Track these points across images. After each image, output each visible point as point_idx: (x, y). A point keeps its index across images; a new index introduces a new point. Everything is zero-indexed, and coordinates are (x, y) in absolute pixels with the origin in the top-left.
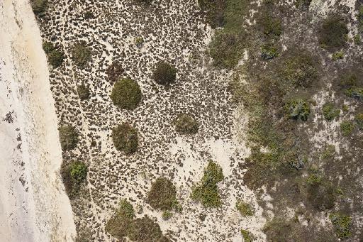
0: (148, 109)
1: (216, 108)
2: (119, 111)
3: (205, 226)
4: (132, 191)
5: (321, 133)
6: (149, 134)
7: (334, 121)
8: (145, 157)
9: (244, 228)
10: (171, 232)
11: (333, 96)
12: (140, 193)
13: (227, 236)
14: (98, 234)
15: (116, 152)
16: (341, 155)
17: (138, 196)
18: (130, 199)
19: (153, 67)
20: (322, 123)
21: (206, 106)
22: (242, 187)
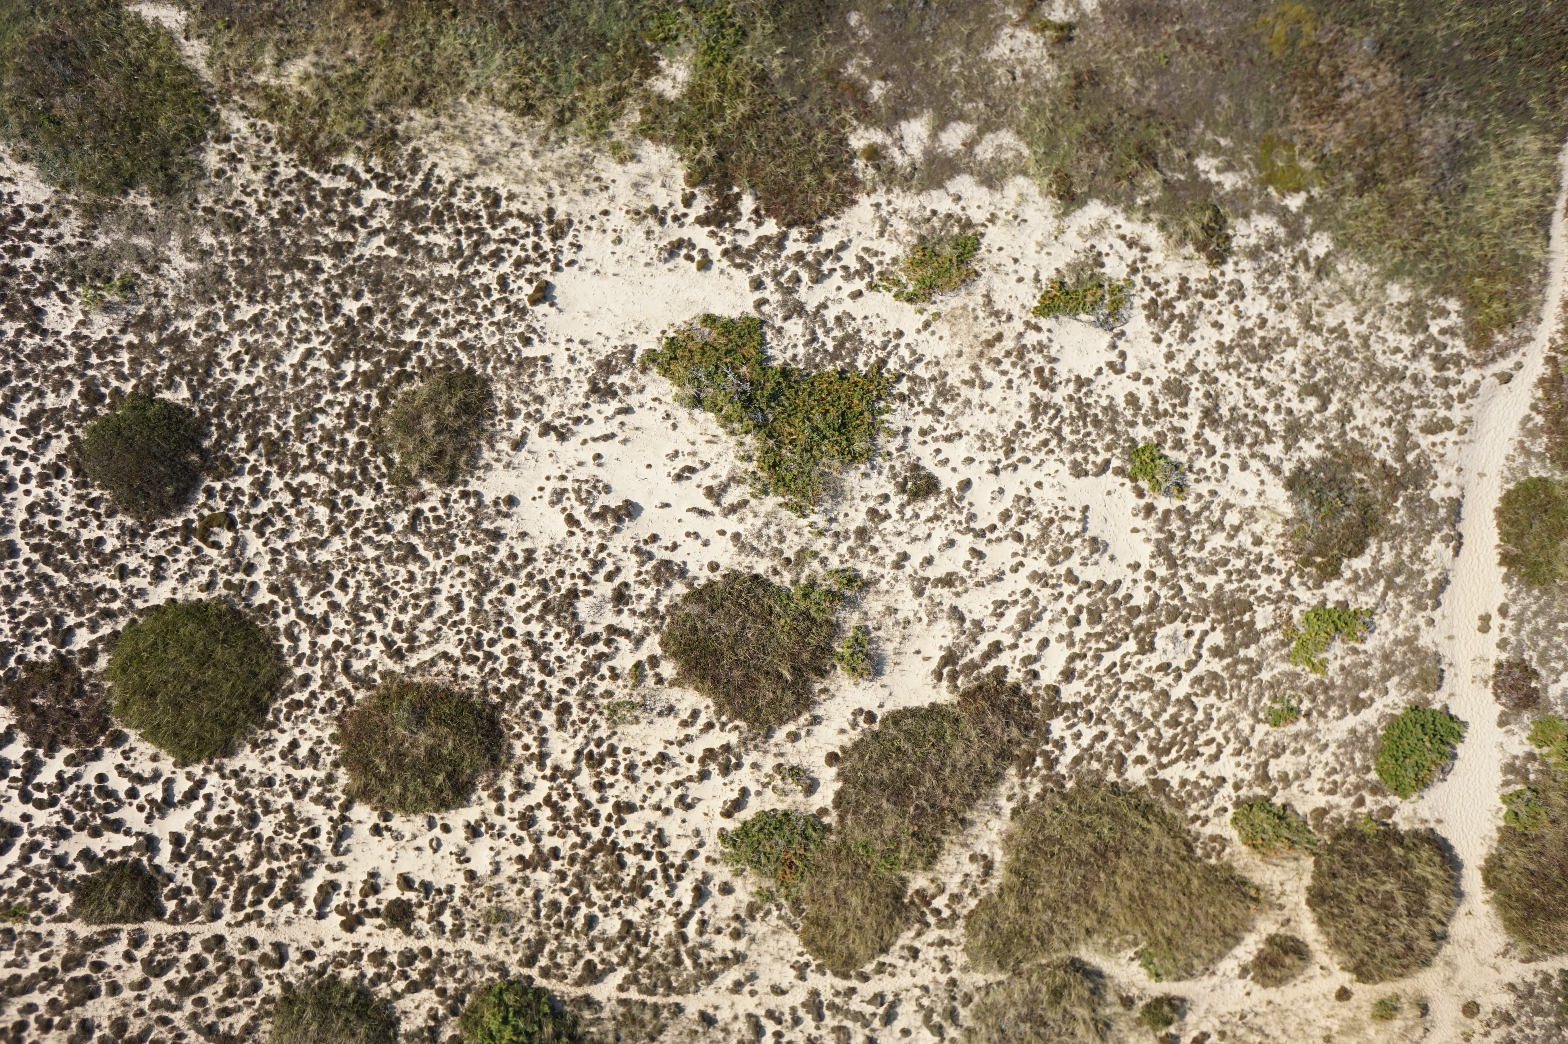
0: (303, 591)
1: (392, 252)
2: (269, 741)
3: (966, 485)
4: (694, 790)
6: (428, 624)
8: (538, 677)
9: (1029, 295)
10: (950, 658)
12: (710, 754)
13: (1044, 395)
14: (858, 1017)
15: (471, 814)
17: (726, 770)
18: (728, 814)
19: (94, 502)
21: (367, 300)
22: (829, 241)
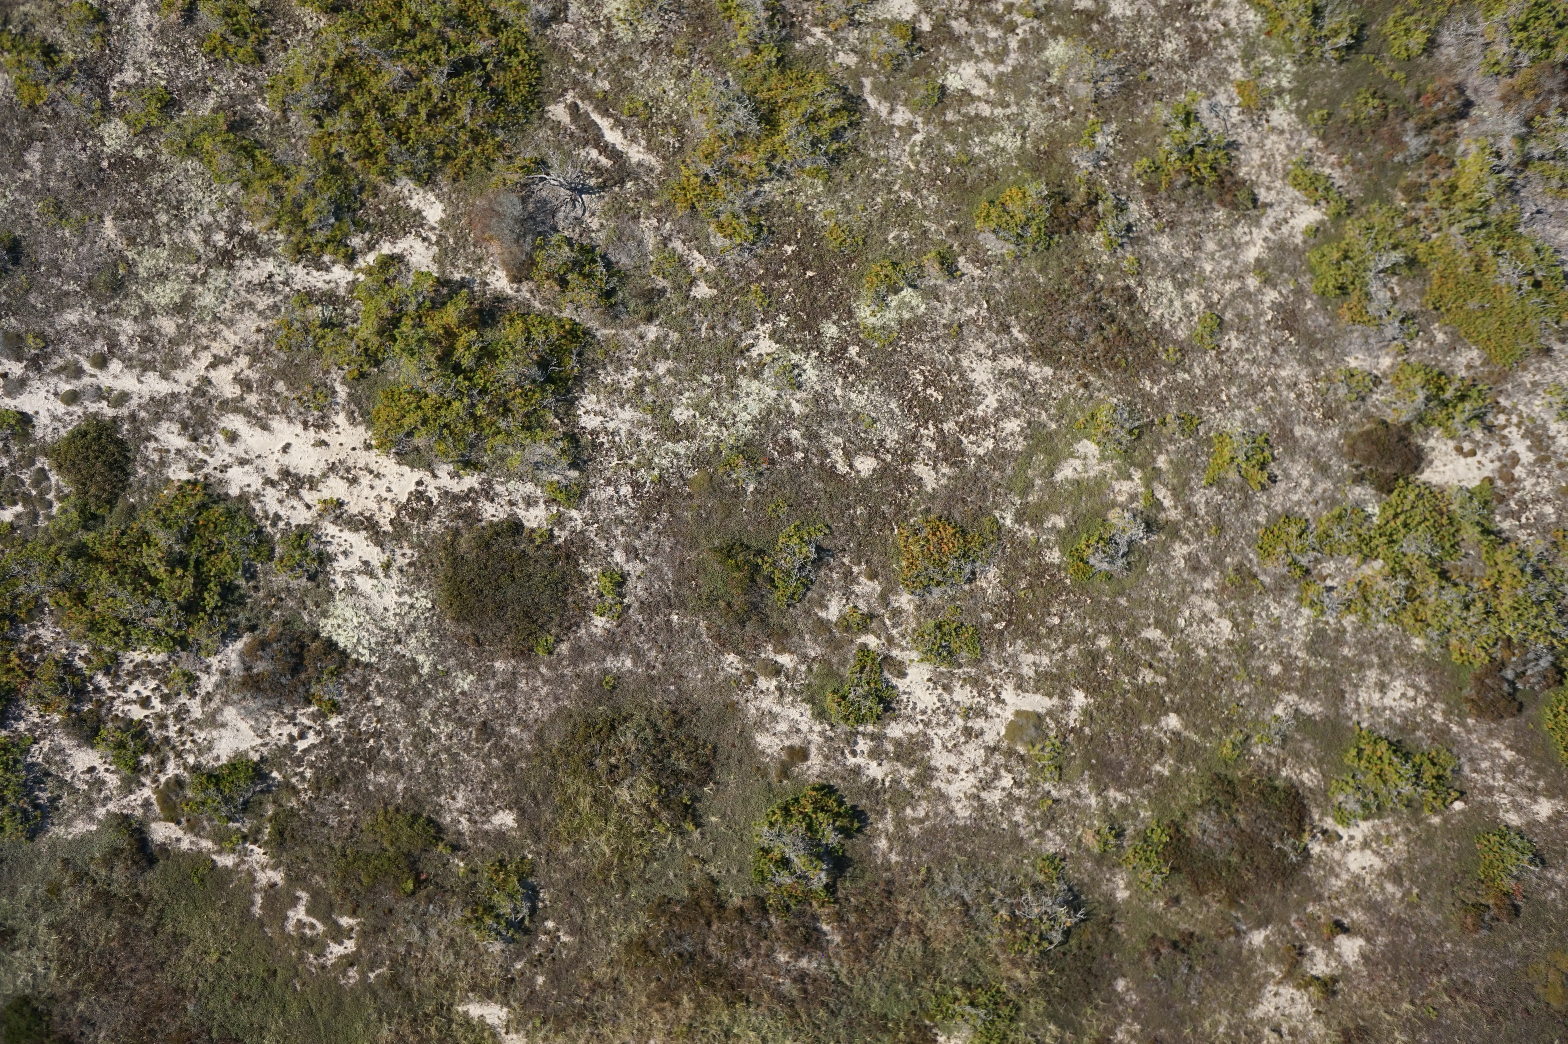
5: (940, 759)
7: (901, 684)
11: (786, 660)
16: (1064, 695)
20: (898, 743)
